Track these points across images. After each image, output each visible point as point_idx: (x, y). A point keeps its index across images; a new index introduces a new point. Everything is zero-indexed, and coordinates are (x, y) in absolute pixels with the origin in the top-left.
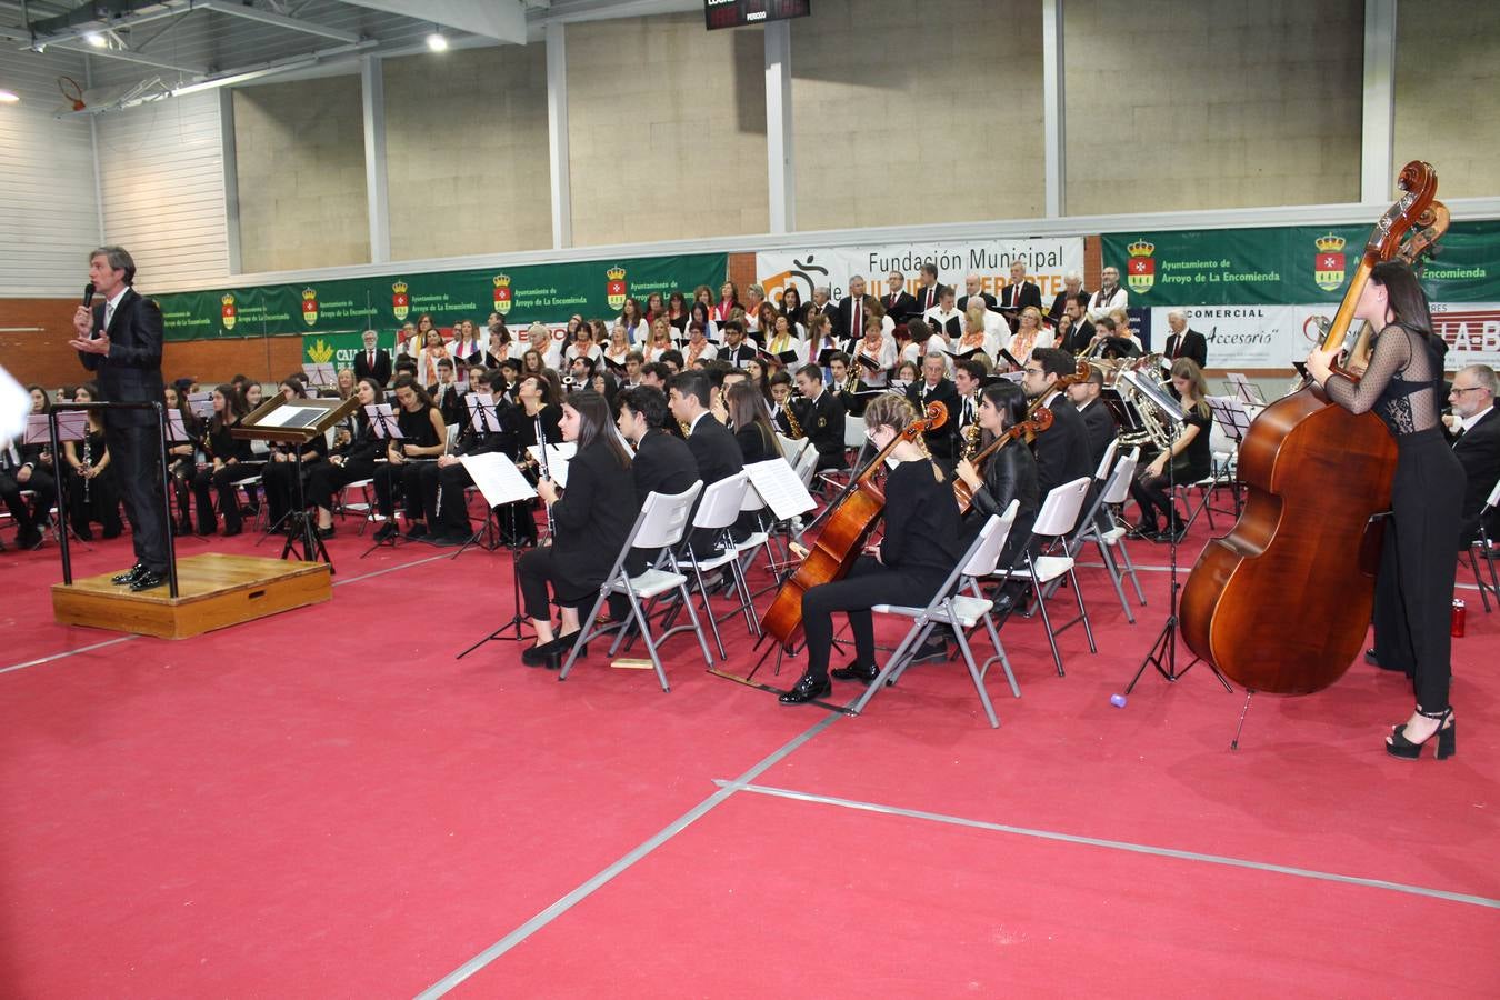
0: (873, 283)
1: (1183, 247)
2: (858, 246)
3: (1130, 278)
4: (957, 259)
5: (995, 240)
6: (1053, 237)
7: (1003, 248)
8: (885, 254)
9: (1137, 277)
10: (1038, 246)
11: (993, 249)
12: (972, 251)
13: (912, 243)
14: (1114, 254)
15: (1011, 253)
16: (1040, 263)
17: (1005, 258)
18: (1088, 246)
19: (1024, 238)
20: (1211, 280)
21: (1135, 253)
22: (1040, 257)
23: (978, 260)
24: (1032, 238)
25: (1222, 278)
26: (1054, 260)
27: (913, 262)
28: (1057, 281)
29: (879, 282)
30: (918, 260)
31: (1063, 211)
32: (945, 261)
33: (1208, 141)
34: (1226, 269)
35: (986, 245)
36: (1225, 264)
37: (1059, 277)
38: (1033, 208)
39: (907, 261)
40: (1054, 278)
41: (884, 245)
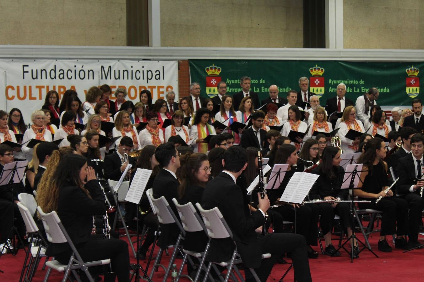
0: (25, 87)
1: (238, 70)
2: (13, 58)
3: (207, 89)
4: (91, 72)
5: (119, 60)
6: (158, 60)
7: (125, 66)
8: (34, 66)
9: (212, 88)
10: (148, 65)
11: (117, 66)
12: (102, 67)
13: (56, 59)
14: (197, 73)
15: (130, 70)
16: (150, 77)
17: (126, 73)
18: (180, 68)
19: (139, 60)
20: (255, 91)
21: (210, 73)
22: (150, 73)
23: (106, 73)
24: (144, 60)
25: (260, 90)
26: (159, 75)
27: (58, 73)
28: (161, 90)
29: (30, 87)
30: (62, 72)
31: (164, 42)
32: (82, 72)
33: (233, 4)
34: (263, 85)
35: (112, 63)
36: (262, 81)
37: (163, 87)
38: (113, 38)
39: (53, 72)
40: (159, 87)
41: (35, 59)
